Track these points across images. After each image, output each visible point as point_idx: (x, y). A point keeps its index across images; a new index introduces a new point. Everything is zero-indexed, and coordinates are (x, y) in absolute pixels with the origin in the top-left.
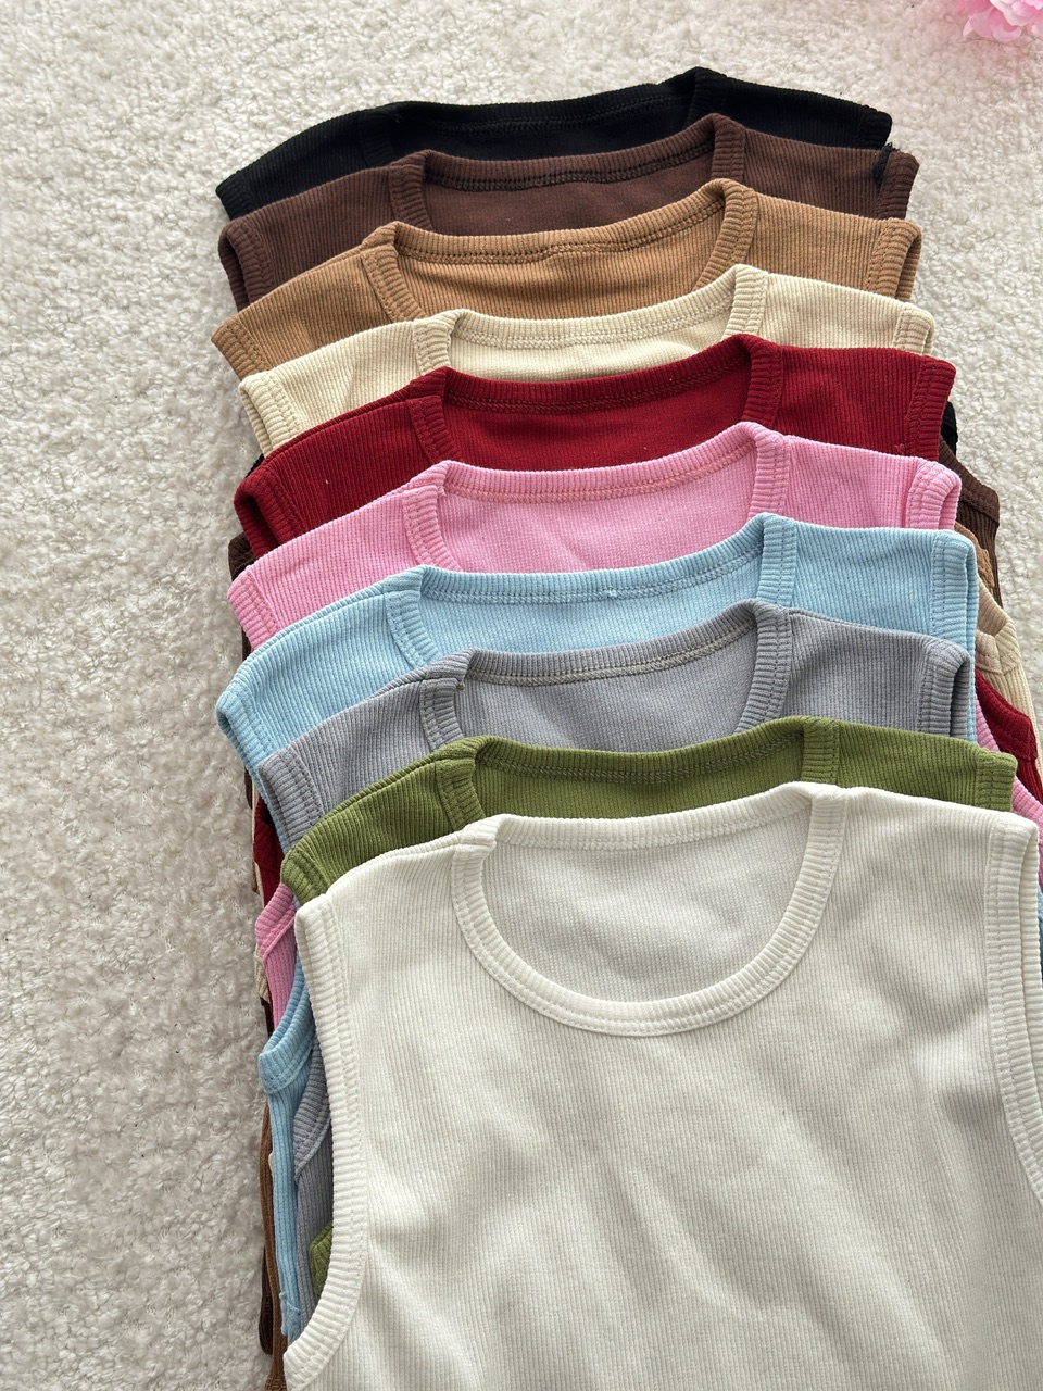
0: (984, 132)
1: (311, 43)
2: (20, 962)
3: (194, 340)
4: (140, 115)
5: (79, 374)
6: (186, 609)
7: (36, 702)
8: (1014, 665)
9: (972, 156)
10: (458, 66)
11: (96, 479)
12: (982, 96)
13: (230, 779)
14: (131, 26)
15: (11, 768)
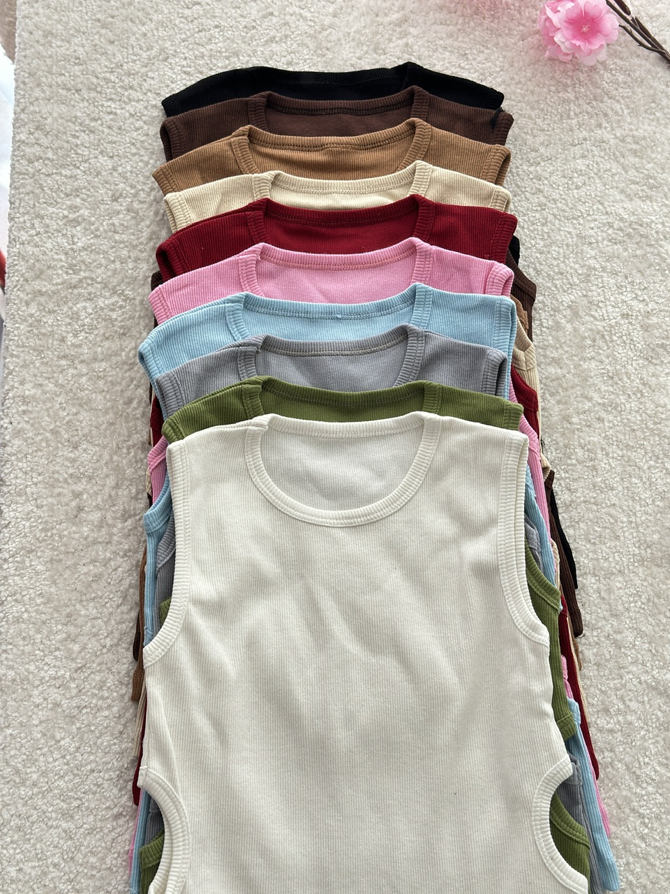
0: (552, 107)
1: (216, 33)
2: (32, 468)
3: (144, 176)
4: (127, 63)
5: (85, 188)
6: (128, 307)
7: (50, 346)
8: (532, 366)
9: (544, 118)
10: (290, 51)
11: (89, 240)
12: (553, 88)
13: (142, 391)
14: (127, 18)
15: (35, 376)
